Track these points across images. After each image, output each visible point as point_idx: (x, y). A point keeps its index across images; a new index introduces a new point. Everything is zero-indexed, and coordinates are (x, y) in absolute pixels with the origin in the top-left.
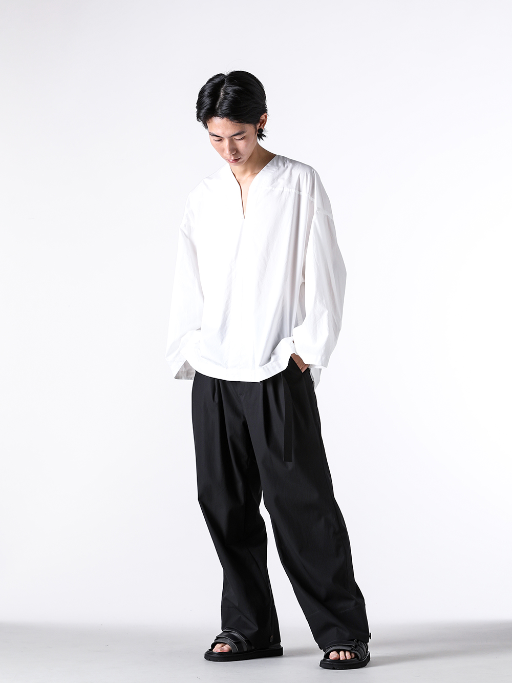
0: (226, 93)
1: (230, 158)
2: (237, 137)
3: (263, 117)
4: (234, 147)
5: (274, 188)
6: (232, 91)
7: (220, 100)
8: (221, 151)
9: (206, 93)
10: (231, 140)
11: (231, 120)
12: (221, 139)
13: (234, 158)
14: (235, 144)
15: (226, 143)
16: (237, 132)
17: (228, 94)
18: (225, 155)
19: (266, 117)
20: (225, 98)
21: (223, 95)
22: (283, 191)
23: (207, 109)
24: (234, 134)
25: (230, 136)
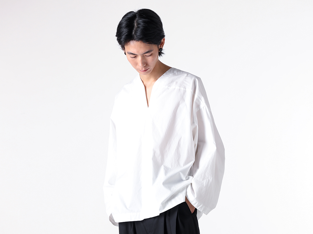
0: (138, 24)
1: (142, 69)
2: (147, 54)
3: (162, 40)
4: (145, 61)
5: (169, 87)
6: (143, 22)
7: (135, 29)
8: (135, 64)
9: (124, 25)
10: (143, 57)
11: (144, 42)
12: (135, 56)
13: (145, 69)
14: (146, 60)
15: (139, 59)
16: (147, 51)
17: (139, 24)
18: (138, 67)
19: (164, 40)
20: (138, 27)
21: (136, 25)
22: (175, 88)
23: (126, 36)
24: (145, 52)
25: (143, 53)
